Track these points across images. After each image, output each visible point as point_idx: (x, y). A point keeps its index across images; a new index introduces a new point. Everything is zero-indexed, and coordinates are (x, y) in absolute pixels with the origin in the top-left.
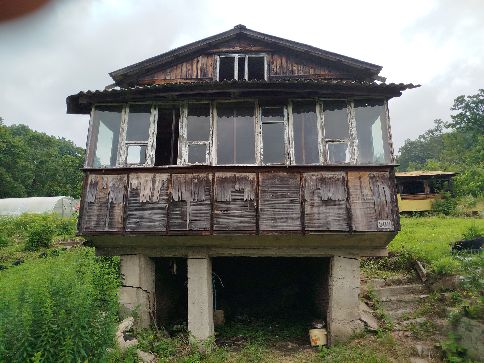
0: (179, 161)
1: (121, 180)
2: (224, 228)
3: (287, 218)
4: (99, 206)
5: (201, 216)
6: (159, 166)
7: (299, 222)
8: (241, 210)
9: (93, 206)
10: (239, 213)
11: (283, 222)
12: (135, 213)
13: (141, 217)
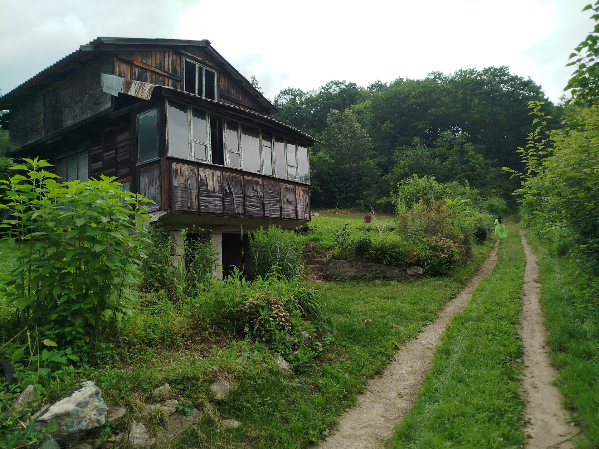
0: (225, 163)
1: (193, 171)
2: (251, 214)
3: (275, 210)
4: (181, 190)
5: (239, 205)
6: (215, 165)
7: (279, 213)
8: (257, 203)
9: (177, 190)
10: (256, 204)
11: (274, 212)
12: (205, 198)
13: (209, 202)
